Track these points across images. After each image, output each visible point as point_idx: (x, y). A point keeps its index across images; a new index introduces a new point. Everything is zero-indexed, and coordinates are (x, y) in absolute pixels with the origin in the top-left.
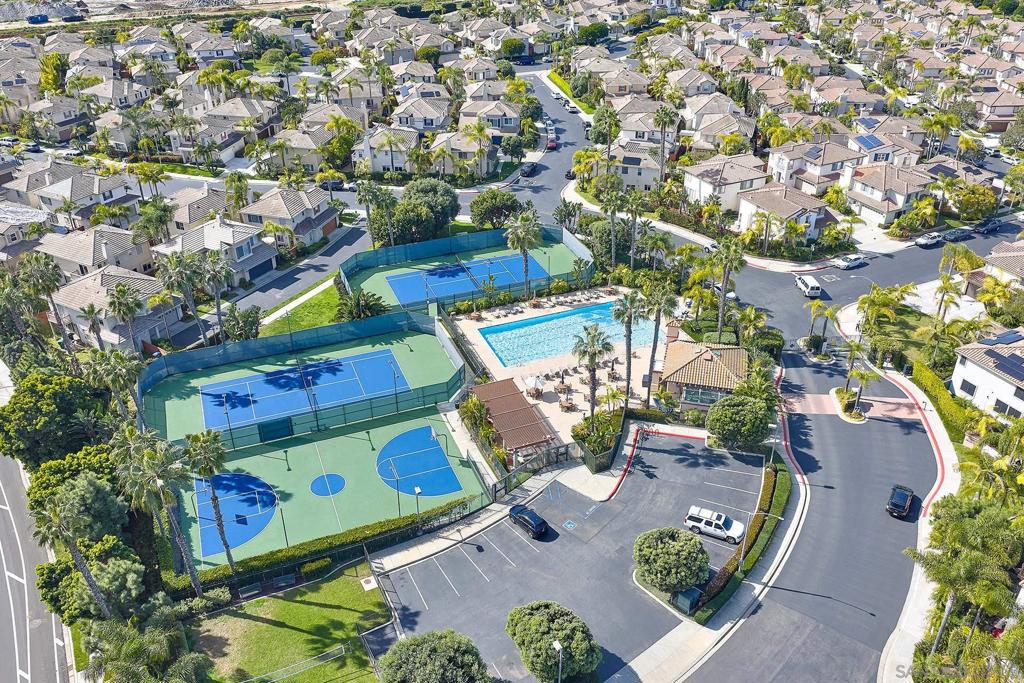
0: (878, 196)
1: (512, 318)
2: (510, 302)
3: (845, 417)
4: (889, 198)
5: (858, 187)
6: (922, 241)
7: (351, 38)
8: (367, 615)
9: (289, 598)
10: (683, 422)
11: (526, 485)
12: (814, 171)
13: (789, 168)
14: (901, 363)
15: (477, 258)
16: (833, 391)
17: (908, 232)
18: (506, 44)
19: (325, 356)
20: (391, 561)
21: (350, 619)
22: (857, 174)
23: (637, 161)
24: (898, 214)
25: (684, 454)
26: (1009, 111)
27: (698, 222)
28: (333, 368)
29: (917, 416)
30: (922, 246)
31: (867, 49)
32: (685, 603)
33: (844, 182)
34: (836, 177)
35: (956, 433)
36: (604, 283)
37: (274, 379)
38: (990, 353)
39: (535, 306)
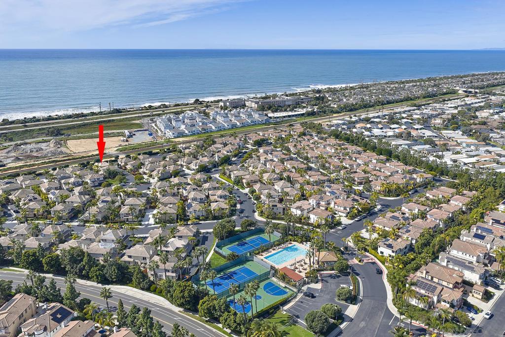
0: (342, 209)
1: (270, 254)
2: (267, 250)
3: (360, 263)
4: (345, 209)
5: (336, 207)
6: (356, 219)
7: (141, 168)
8: (288, 318)
9: (269, 318)
10: (327, 270)
11: (302, 289)
12: (323, 203)
13: (316, 202)
14: (366, 250)
15: (247, 239)
16: (354, 258)
17: (352, 218)
18: (200, 166)
19: (230, 270)
20: (286, 308)
21: (286, 319)
22: (335, 203)
23: (276, 206)
24: (348, 213)
25: (331, 276)
26: (362, 179)
27: (300, 222)
28: (234, 273)
29: (373, 261)
30: (357, 221)
31: (313, 159)
32: (349, 301)
33: (332, 205)
34: (329, 204)
35: (383, 263)
36: (287, 241)
37: (221, 278)
38: (385, 244)
39: (274, 250)
